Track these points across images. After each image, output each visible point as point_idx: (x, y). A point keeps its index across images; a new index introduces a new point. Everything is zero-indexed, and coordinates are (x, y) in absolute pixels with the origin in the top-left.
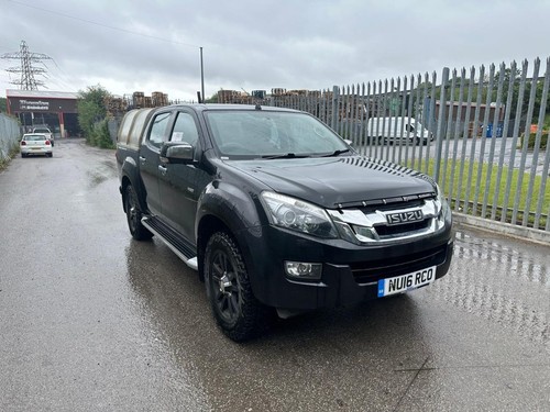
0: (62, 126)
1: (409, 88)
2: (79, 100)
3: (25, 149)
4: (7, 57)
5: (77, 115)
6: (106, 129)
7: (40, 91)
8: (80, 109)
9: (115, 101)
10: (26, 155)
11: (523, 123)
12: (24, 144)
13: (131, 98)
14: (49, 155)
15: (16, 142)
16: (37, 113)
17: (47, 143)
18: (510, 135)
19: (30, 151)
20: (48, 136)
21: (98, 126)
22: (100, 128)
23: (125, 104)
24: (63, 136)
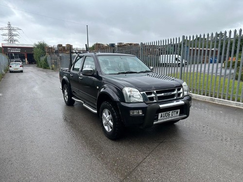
0: (26, 59)
1: (178, 42)
2: (34, 48)
3: (11, 69)
4: (2, 29)
5: (33, 54)
6: (46, 60)
7: (16, 44)
8: (34, 52)
9: (49, 48)
10: (12, 72)
11: (225, 57)
12: (11, 67)
13: (56, 47)
14: (22, 71)
15: (7, 66)
16: (15, 54)
17: (21, 66)
18: (220, 62)
19: (13, 70)
20: (21, 63)
21: (42, 59)
22: (43, 60)
23: (54, 49)
24: (27, 63)
